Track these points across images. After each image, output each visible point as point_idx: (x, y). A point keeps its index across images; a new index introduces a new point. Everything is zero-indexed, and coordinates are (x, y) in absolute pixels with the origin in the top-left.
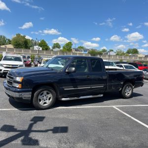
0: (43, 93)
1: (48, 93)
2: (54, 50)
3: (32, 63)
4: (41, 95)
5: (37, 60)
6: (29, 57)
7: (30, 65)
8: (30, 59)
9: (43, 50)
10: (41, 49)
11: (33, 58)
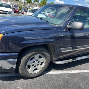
0: (33, 58)
1: (40, 57)
2: (35, 3)
3: (20, 11)
4: (31, 59)
5: (24, 9)
6: (18, 7)
7: (18, 12)
8: (18, 8)
9: (27, 2)
10: (26, 2)
11: (21, 8)
